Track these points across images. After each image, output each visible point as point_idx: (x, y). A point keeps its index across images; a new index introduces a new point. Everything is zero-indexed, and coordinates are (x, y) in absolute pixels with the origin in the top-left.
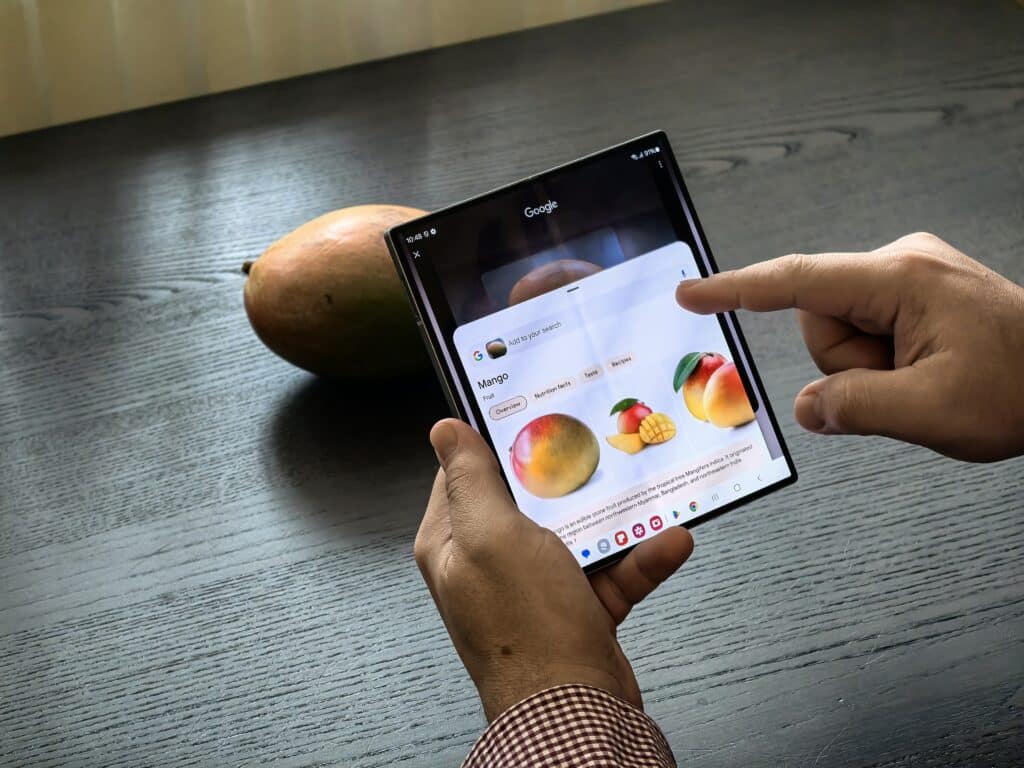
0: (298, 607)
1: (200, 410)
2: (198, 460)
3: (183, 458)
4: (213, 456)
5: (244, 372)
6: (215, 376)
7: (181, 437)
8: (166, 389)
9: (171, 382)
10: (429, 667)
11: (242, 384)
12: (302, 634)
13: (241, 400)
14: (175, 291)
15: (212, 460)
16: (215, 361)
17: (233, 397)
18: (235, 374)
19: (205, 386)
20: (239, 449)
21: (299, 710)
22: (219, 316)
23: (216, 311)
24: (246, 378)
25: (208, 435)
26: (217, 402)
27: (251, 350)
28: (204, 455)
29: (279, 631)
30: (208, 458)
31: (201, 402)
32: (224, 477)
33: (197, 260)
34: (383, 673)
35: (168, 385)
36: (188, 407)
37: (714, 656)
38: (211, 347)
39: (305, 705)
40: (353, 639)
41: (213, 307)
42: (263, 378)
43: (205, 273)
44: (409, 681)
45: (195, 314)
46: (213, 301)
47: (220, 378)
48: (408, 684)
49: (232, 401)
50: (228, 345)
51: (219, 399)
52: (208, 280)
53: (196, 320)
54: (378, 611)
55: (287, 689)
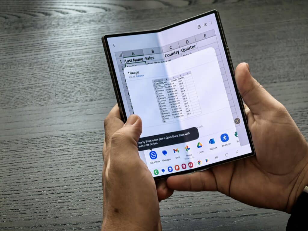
0: (26, 158)
1: (14, 68)
2: (7, 89)
3: (2, 87)
4: (13, 88)
5: (35, 55)
6: (23, 55)
7: (4, 78)
8: (5, 57)
9: (7, 54)
10: (69, 192)
11: (33, 60)
12: (25, 170)
13: (30, 66)
14: (19, 17)
15: (13, 90)
16: (25, 49)
17: (28, 65)
18: (32, 55)
19: (19, 58)
20: (24, 87)
21: (14, 202)
22: (32, 30)
23: (32, 28)
24: (35, 58)
25: (14, 78)
26: (22, 66)
27: (40, 46)
28: (10, 87)
29: (17, 167)
30: (11, 88)
31: (16, 65)
32: (15, 98)
33: (31, 6)
34: (50, 192)
35: (6, 55)
36: (10, 66)
37: (178, 207)
38: (26, 42)
39: (17, 201)
40: (44, 175)
41: (32, 26)
42: (41, 58)
43: (32, 12)
44: (60, 197)
45: (24, 27)
46: (32, 24)
47: (25, 56)
48: (59, 199)
49: (27, 66)
50: (32, 43)
51: (22, 64)
52: (32, 15)
53: (23, 30)
54: (56, 165)
55: (13, 192)
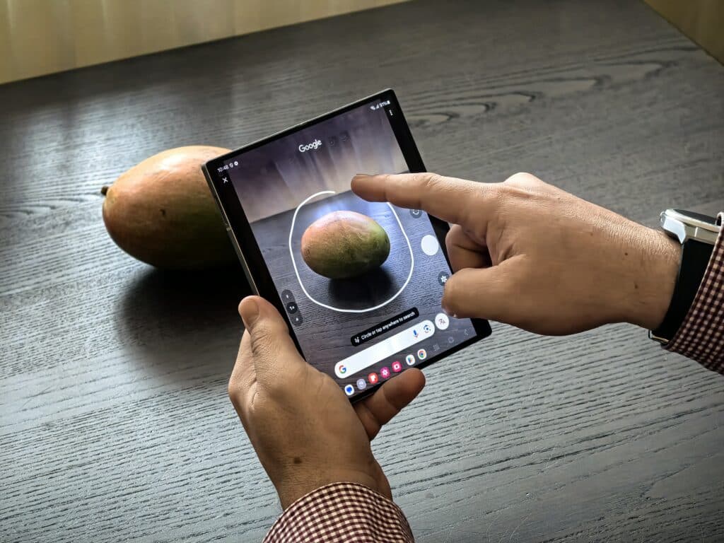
0: (142, 432)
1: (71, 292)
2: (71, 328)
3: (59, 326)
4: (81, 325)
5: (102, 265)
6: (82, 268)
7: (58, 311)
8: (48, 277)
9: (50, 272)
10: (237, 473)
11: (101, 273)
12: (146, 450)
13: (101, 285)
14: (53, 208)
15: (80, 327)
16: (82, 258)
17: (95, 283)
18: (97, 267)
19: (75, 275)
20: (100, 319)
21: (144, 504)
22: (84, 225)
23: (83, 222)
24: (104, 269)
25: (77, 310)
26: (84, 286)
27: (108, 249)
28: (74, 324)
29: (129, 448)
30: (77, 326)
31: (72, 287)
32: (88, 340)
33: (69, 186)
34: (203, 478)
35: (48, 274)
36: (63, 290)
37: (438, 464)
38: (79, 247)
39: (148, 501)
40: (183, 454)
41: (80, 219)
42: (116, 269)
43: (74, 195)
44: (222, 483)
45: (67, 224)
46: (80, 215)
47: (85, 270)
48: (221, 485)
49: (95, 285)
50: (91, 246)
51: (85, 284)
52: (76, 200)
53: (68, 228)
54: (199, 434)
55: (135, 489)
